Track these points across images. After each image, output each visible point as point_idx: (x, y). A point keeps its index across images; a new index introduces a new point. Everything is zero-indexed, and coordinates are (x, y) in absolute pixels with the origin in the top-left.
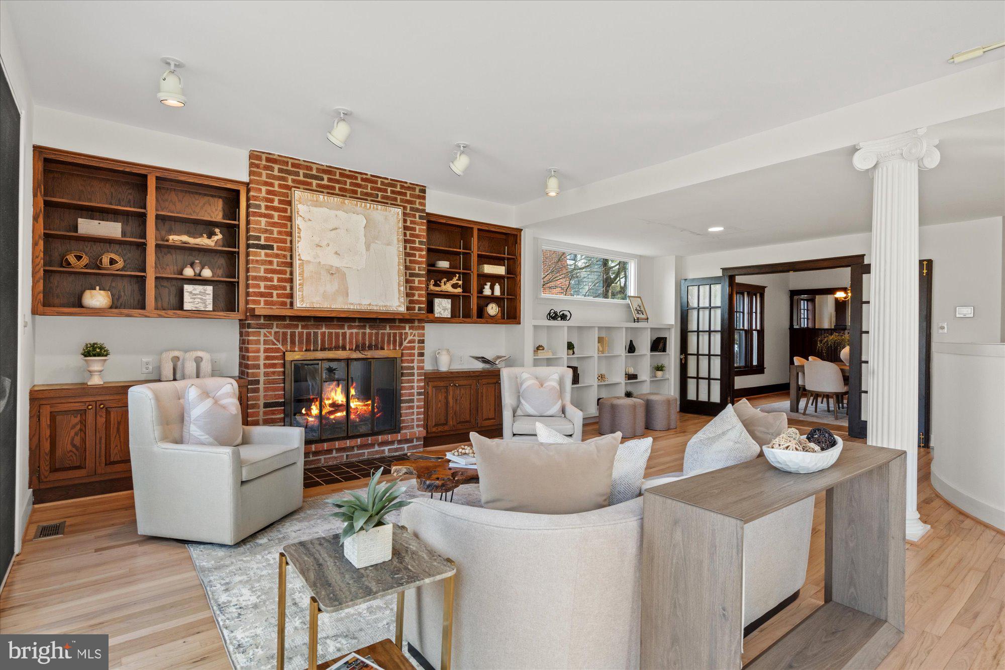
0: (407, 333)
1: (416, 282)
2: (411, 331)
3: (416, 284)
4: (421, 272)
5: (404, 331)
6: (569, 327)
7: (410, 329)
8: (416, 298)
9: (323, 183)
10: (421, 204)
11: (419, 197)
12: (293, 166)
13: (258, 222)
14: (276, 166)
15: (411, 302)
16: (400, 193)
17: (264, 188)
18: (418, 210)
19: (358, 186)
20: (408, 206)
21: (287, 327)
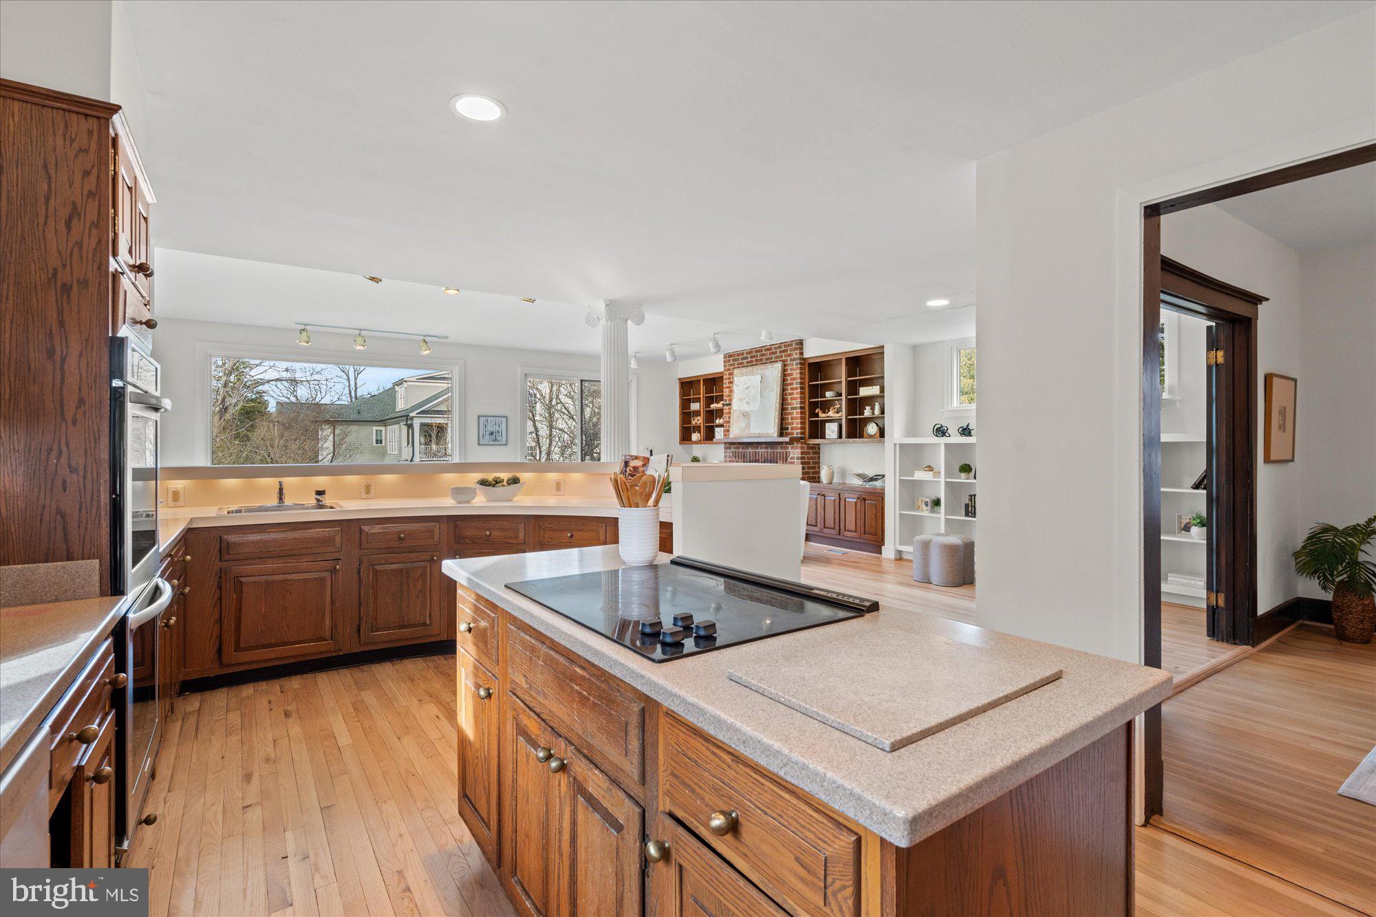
6: (948, 445)
8: (795, 425)
9: (748, 360)
10: (796, 354)
11: (795, 349)
12: (738, 356)
13: (726, 392)
14: (731, 359)
15: (792, 429)
16: (784, 351)
17: (727, 373)
18: (794, 359)
19: (763, 355)
20: (789, 358)
21: (736, 448)
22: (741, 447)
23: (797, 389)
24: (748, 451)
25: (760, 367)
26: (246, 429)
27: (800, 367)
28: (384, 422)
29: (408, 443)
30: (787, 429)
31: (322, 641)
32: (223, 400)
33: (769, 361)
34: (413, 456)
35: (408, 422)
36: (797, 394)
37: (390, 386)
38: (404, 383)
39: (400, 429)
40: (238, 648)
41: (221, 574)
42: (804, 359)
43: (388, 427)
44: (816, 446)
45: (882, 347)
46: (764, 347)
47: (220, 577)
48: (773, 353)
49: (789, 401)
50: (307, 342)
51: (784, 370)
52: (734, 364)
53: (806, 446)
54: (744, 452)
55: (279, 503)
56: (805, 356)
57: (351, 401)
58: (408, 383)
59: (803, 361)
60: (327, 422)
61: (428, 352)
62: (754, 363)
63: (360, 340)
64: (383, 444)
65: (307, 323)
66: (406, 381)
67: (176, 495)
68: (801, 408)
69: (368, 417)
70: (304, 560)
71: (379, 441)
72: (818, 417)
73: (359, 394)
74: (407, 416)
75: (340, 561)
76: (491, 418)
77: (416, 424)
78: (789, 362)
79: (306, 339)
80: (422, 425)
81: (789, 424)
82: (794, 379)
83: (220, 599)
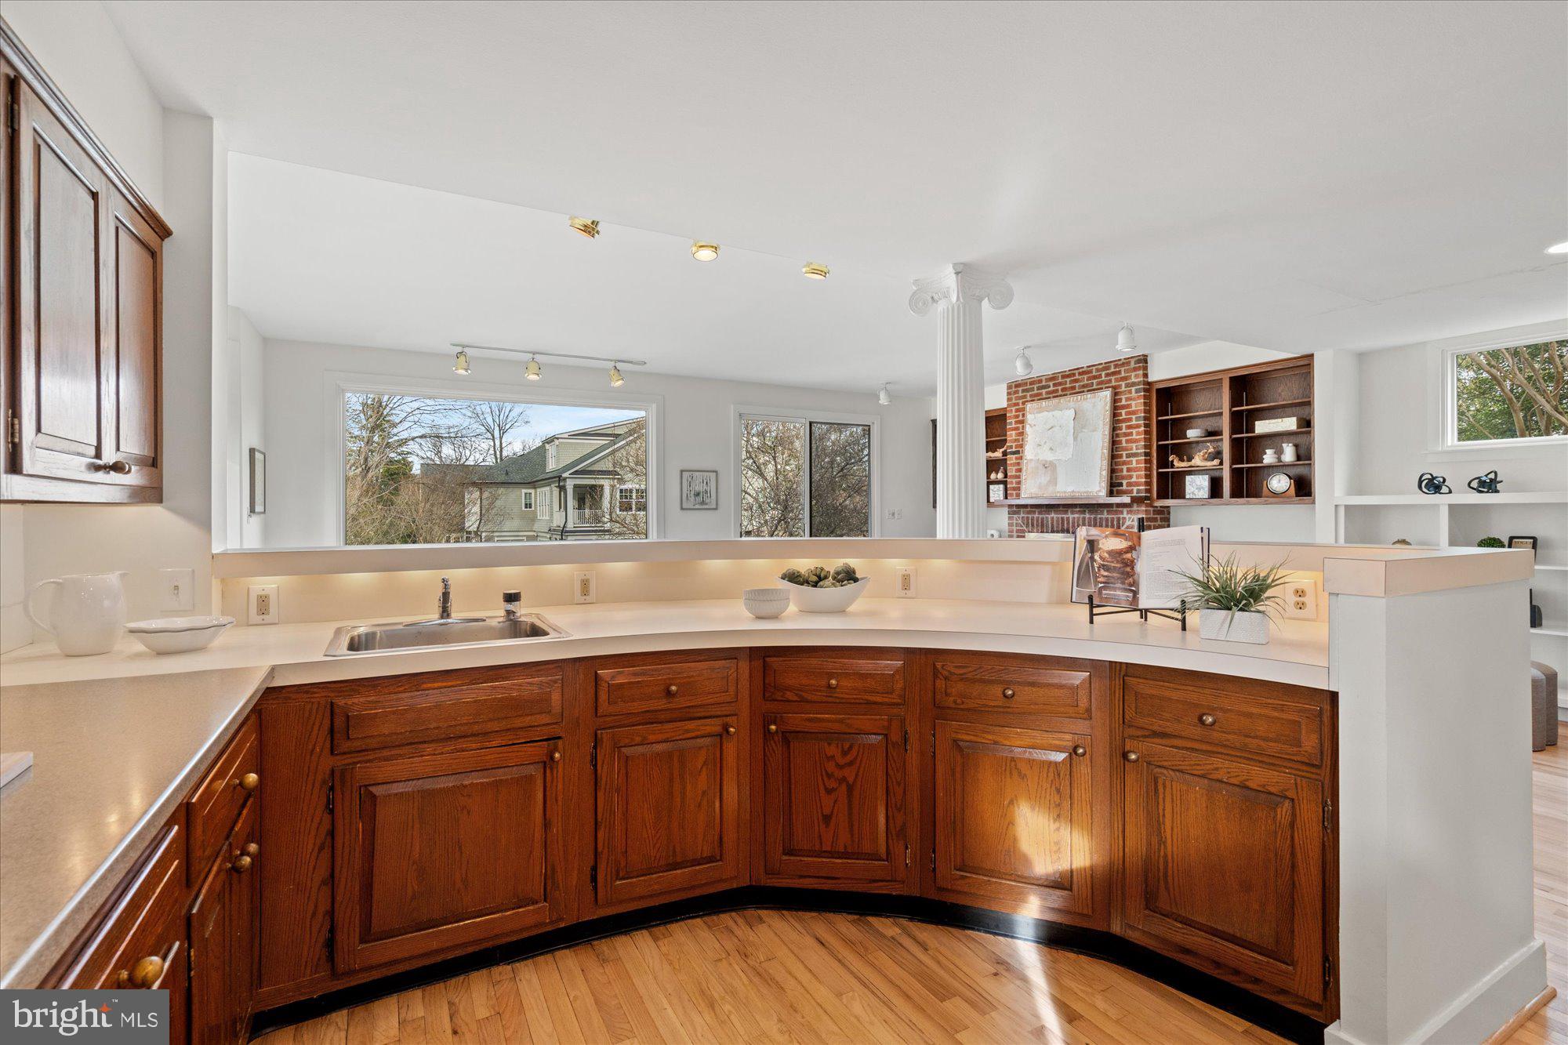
0: (1124, 518)
1: (1134, 463)
2: (1129, 516)
3: (1134, 464)
4: (1139, 451)
5: (1122, 516)
6: (1451, 506)
7: (1128, 513)
8: (1134, 479)
9: (1050, 389)
10: (1137, 376)
11: (1135, 369)
12: (1030, 384)
13: (1011, 435)
14: (1020, 389)
15: (1129, 484)
16: (1114, 373)
17: (1014, 409)
18: (1134, 384)
19: (1076, 381)
20: (1123, 384)
21: (1028, 513)
22: (1037, 510)
23: (1138, 426)
24: (1049, 516)
25: (1074, 397)
26: (390, 493)
27: (1144, 395)
28: (533, 484)
29: (560, 508)
30: (1121, 485)
31: (528, 905)
32: (366, 460)
33: (1085, 389)
34: (566, 522)
35: (561, 484)
36: (1138, 434)
37: (538, 443)
38: (556, 440)
39: (551, 492)
40: (367, 935)
41: (334, 783)
42: (1149, 384)
43: (538, 490)
44: (1165, 510)
45: (1312, 356)
46: (1078, 369)
47: (332, 788)
48: (1095, 377)
49: (1124, 444)
50: (466, 370)
51: (1115, 400)
52: (1025, 397)
53: (1152, 509)
54: (1042, 519)
55: (442, 617)
56: (1151, 379)
57: (497, 462)
58: (560, 440)
59: (1148, 386)
60: (474, 484)
61: (620, 383)
62: (1060, 393)
63: (533, 367)
64: (533, 509)
65: (466, 344)
66: (558, 438)
67: (263, 604)
68: (1146, 454)
69: (517, 478)
70: (494, 743)
71: (528, 505)
72: (1173, 466)
73: (505, 454)
74: (560, 477)
75: (560, 742)
76: (697, 473)
77: (570, 485)
78: (1123, 389)
79: (465, 365)
80: (575, 486)
81: (1123, 478)
82: (1134, 413)
83: (332, 833)
